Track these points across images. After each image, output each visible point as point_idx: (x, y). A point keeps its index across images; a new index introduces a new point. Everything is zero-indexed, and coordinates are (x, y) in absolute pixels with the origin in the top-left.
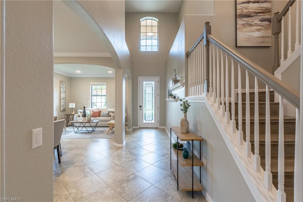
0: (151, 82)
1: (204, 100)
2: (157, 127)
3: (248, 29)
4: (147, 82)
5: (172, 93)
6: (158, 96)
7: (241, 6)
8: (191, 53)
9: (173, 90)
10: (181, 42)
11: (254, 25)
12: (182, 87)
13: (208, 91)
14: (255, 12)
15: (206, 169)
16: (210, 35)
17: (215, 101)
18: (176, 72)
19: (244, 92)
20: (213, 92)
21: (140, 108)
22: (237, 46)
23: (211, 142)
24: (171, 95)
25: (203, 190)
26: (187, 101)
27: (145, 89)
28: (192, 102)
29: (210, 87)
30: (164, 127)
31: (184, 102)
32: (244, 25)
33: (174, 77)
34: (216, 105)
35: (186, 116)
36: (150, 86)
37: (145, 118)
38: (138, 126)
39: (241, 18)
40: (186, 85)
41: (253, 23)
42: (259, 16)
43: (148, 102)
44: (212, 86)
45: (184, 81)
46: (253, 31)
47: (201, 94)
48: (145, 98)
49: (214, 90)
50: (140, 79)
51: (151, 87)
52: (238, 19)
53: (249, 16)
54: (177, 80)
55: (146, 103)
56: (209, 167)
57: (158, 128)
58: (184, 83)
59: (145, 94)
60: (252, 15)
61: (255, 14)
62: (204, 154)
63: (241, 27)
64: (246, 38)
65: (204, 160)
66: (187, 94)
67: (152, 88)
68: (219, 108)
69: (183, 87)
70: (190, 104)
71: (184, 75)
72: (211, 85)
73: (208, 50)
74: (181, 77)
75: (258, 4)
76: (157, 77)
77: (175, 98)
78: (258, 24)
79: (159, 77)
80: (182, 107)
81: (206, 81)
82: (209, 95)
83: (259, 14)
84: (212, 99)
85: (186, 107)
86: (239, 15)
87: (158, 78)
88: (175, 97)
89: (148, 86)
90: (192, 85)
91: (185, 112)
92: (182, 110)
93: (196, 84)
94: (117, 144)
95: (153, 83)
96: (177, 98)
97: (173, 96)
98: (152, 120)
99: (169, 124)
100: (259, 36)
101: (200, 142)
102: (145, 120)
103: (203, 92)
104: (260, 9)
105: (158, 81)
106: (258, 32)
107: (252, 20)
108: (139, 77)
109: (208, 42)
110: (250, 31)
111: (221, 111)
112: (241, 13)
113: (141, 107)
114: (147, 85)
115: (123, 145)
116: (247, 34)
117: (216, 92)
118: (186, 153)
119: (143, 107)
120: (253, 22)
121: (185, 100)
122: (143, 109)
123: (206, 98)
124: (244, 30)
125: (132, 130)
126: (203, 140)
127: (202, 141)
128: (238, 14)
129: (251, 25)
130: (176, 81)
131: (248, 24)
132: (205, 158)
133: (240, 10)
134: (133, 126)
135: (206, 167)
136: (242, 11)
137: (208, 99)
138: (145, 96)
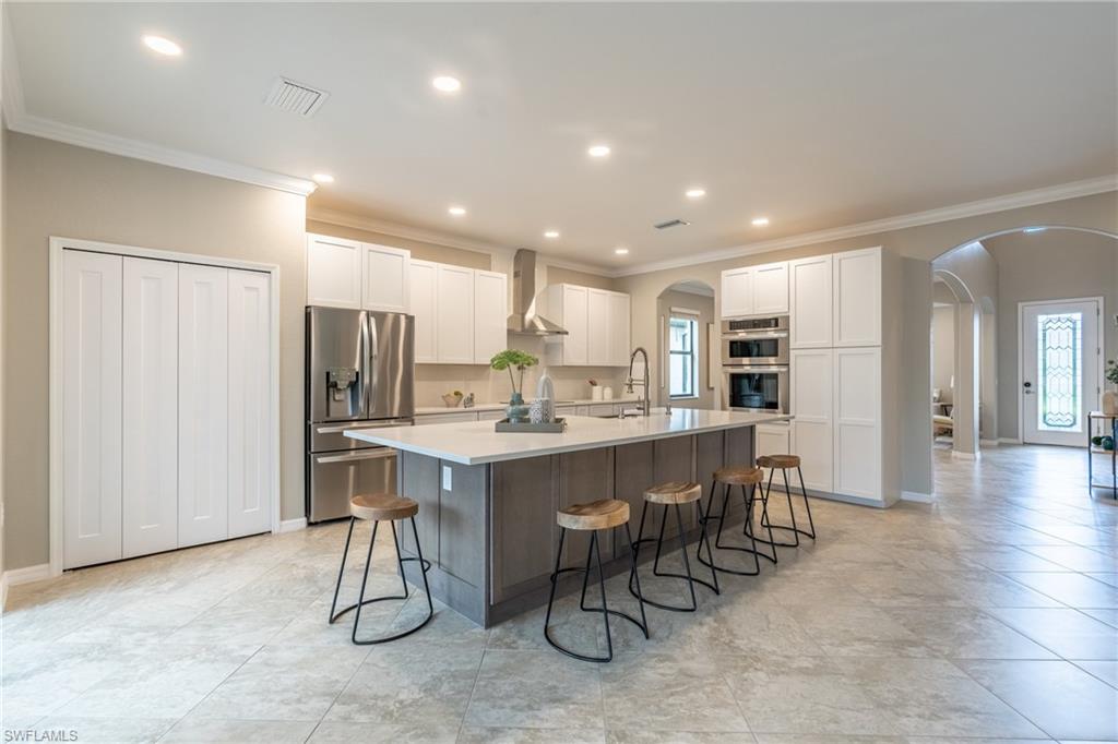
0: (1068, 315)
4: (1051, 316)
6: (1099, 353)
21: (1026, 389)
27: (1045, 337)
36: (1064, 326)
37: (1045, 419)
38: (1017, 438)
43: (1055, 372)
48: (1044, 359)
50: (1025, 308)
51: (1069, 329)
55: (1050, 376)
59: (1045, 350)
67: (1071, 332)
76: (1096, 298)
79: (1101, 299)
87: (1096, 302)
89: (1055, 326)
95: (1077, 316)
98: (1074, 424)
102: (1045, 422)
105: (1098, 310)
108: (1020, 305)
113: (1028, 385)
114: (1050, 324)
119: (1037, 385)
122: (1036, 393)
134: (1000, 435)
138: (1044, 355)
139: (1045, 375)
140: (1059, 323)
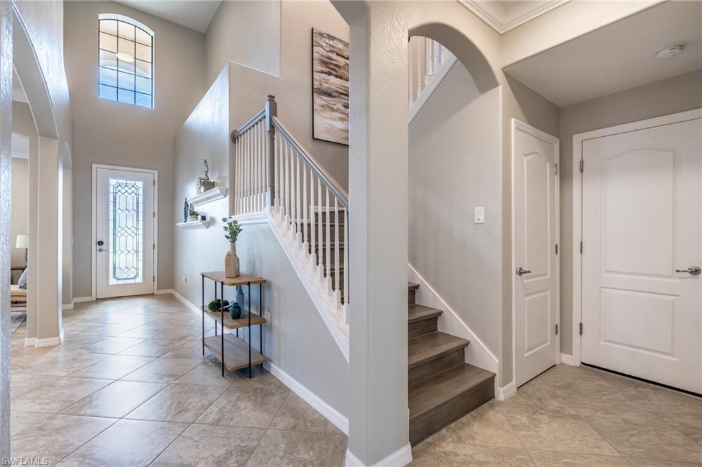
0: (134, 182)
1: (267, 218)
2: (152, 292)
3: (329, 114)
4: (119, 181)
5: (195, 210)
6: (154, 216)
7: (320, 76)
8: (241, 136)
9: (197, 202)
10: (221, 109)
11: (336, 111)
12: (222, 196)
13: (273, 204)
14: (337, 92)
15: (271, 328)
16: (275, 117)
17: (283, 220)
18: (207, 166)
19: (324, 211)
20: (280, 205)
21: (99, 247)
22: (315, 137)
23: (277, 282)
24: (194, 214)
25: (266, 360)
26: (235, 222)
27: (115, 199)
28: (244, 224)
29: (276, 198)
30: (170, 291)
31: (230, 224)
32: (323, 106)
33: (203, 176)
34: (285, 224)
35: (234, 248)
36: (130, 191)
37: (114, 274)
38: (91, 295)
39: (319, 94)
40: (232, 193)
41: (335, 108)
42: (342, 98)
43: (123, 232)
44: (279, 197)
45: (228, 186)
46: (335, 120)
47: (261, 210)
48: (114, 220)
49: (282, 202)
50: (98, 170)
51: (133, 194)
52: (315, 95)
53: (330, 95)
54: (211, 183)
55: (119, 235)
56: (275, 322)
57: (153, 294)
58: (227, 190)
59: (115, 211)
60: (334, 94)
61: (337, 94)
62: (266, 304)
63: (321, 108)
64: (326, 128)
65: (267, 315)
66: (233, 211)
67: (135, 198)
68: (289, 229)
69: (225, 197)
70: (240, 228)
71: (227, 173)
72: (276, 194)
73: (272, 140)
74: (219, 178)
75: (341, 80)
77: (205, 220)
78: (340, 110)
79: (156, 172)
80: (227, 233)
81: (269, 189)
82: (274, 211)
83: (343, 96)
84: (279, 216)
85: (234, 232)
86: (317, 89)
87: (153, 174)
88: (205, 217)
89: (123, 191)
90: (244, 194)
91: (233, 240)
92: (227, 237)
93: (252, 192)
94: (39, 338)
95: (140, 184)
96: (209, 220)
97: (197, 215)
98: (137, 275)
99: (186, 280)
100: (342, 128)
101: (261, 284)
102: (115, 277)
103: (265, 206)
104: (343, 88)
105: (154, 181)
106: (341, 123)
107: (334, 103)
108: (94, 166)
109: (272, 127)
110: (332, 119)
111: (291, 233)
112: (320, 87)
113: (100, 243)
114: (119, 188)
115: (60, 338)
116: (327, 121)
117: (284, 205)
118: (236, 310)
119: (108, 244)
120: (334, 105)
121: (230, 221)
122: (107, 251)
123: (269, 216)
124: (324, 114)
125: (72, 307)
126: (265, 281)
127: (263, 284)
128: (315, 87)
129: (333, 110)
130: (208, 185)
131: (328, 106)
132: (269, 311)
133: (318, 81)
135: (271, 324)
136: (321, 85)
137: (273, 216)
138: (115, 215)
139: (115, 235)
140: (126, 188)
